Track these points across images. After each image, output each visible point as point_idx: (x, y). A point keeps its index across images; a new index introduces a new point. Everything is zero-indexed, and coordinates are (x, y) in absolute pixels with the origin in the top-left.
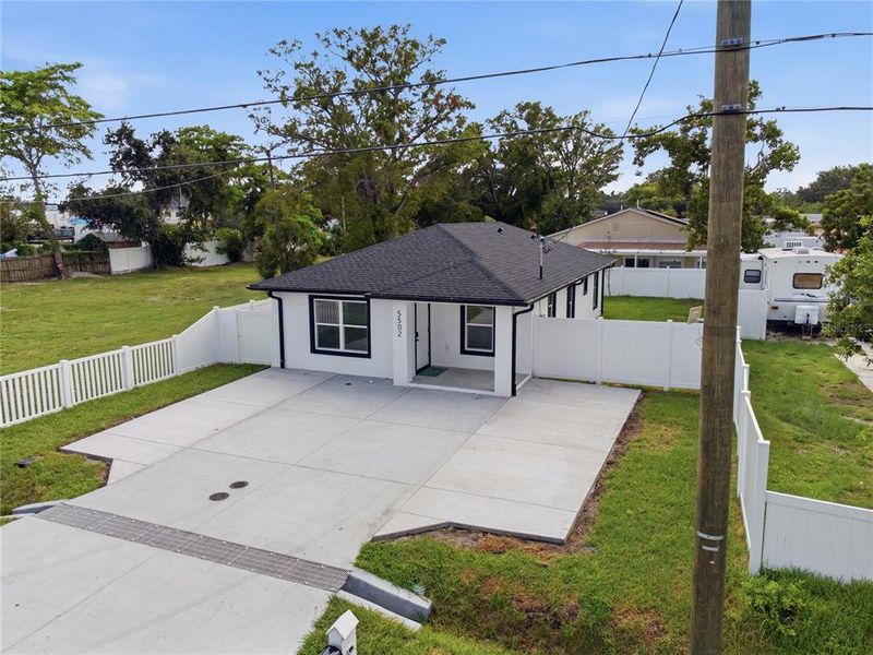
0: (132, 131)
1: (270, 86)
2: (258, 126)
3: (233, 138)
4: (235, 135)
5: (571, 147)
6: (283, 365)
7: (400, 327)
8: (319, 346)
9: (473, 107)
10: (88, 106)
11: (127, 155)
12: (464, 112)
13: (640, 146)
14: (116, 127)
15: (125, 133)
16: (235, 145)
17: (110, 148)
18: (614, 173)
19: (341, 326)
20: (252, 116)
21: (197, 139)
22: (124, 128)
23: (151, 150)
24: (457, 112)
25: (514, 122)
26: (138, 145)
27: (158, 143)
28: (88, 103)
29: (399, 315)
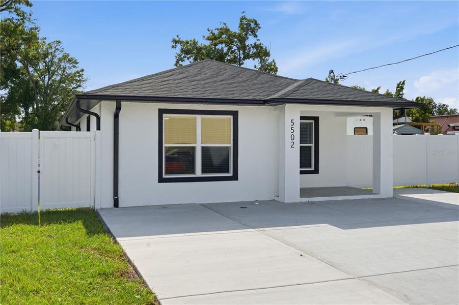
6: (116, 204)
7: (292, 138)
19: (199, 145)
29: (292, 124)
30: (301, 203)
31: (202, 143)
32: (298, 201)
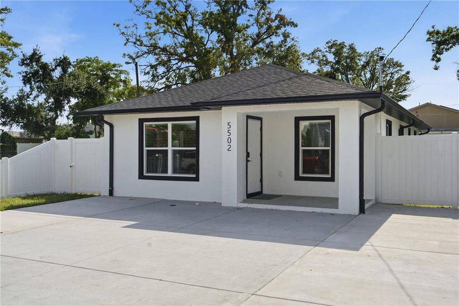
0: (41, 56)
1: (137, 10)
2: (128, 40)
3: (114, 66)
4: (117, 63)
5: (368, 75)
6: (111, 193)
7: (229, 141)
8: (148, 172)
9: (296, 26)
10: (10, 38)
11: (35, 74)
12: (289, 29)
13: (439, 44)
14: (29, 53)
15: (35, 57)
16: (116, 70)
17: (24, 69)
18: (404, 94)
19: (170, 148)
20: (123, 33)
21: (89, 66)
22: (34, 54)
23: (53, 70)
24: (283, 30)
25: (324, 56)
26: (44, 67)
27: (59, 65)
28: (10, 34)
29: (229, 127)
30: (238, 209)
31: (172, 147)
32: (235, 206)
